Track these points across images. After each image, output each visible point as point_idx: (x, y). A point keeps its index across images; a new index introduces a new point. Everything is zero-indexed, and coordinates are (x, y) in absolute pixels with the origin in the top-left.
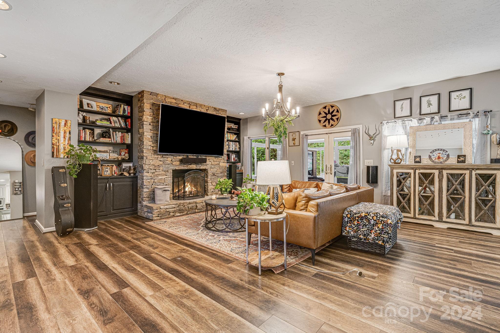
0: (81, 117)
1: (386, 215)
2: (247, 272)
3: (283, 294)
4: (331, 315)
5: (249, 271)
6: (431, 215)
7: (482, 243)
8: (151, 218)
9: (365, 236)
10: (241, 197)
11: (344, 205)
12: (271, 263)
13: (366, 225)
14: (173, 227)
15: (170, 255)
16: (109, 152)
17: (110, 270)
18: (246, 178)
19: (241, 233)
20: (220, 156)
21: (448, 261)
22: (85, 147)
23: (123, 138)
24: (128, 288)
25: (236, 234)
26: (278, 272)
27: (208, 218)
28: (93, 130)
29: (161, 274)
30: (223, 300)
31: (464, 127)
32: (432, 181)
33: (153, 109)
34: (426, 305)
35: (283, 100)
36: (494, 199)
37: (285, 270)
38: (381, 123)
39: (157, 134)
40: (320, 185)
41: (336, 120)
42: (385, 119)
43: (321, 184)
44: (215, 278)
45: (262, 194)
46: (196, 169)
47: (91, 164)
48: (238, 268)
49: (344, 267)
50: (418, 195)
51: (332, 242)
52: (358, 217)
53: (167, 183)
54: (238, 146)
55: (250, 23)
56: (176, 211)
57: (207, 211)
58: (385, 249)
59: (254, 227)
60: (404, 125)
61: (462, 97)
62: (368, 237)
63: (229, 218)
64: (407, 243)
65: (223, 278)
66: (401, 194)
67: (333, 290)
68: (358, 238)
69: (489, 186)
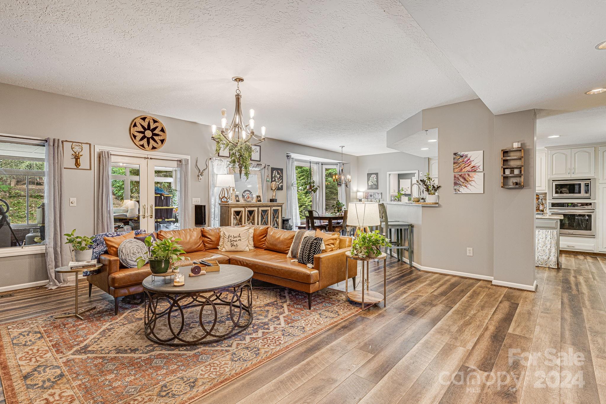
38: (210, 159)
41: (158, 142)
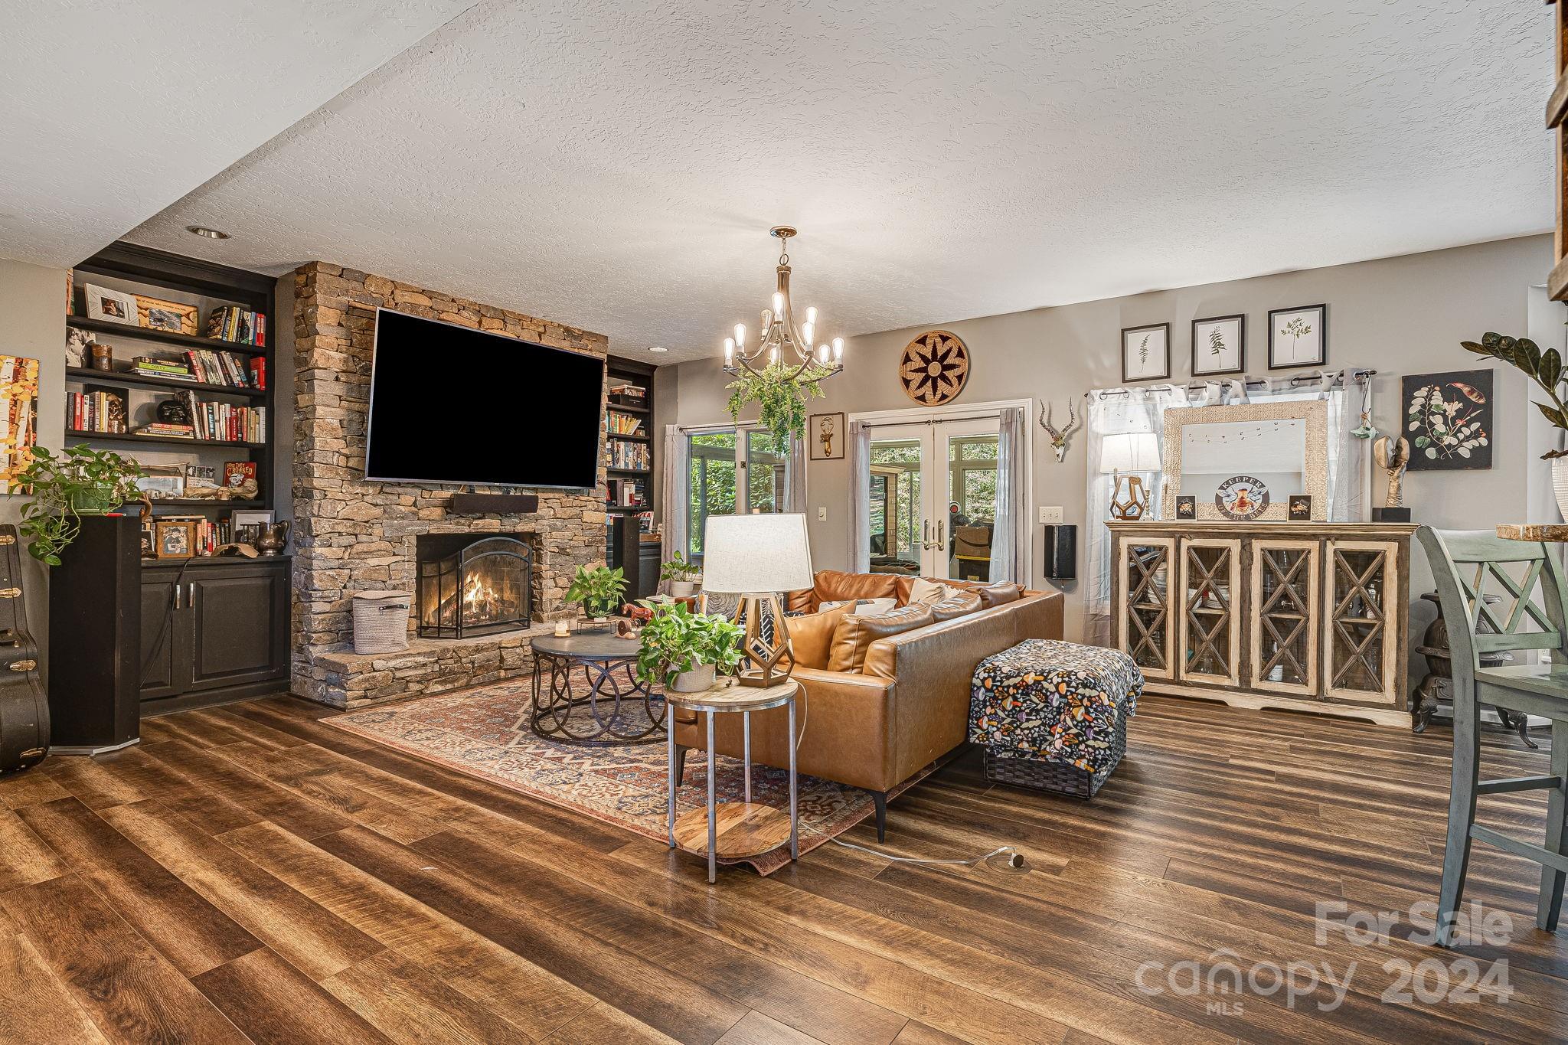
0: (80, 348)
1: (1094, 678)
2: (669, 876)
3: (784, 939)
4: (929, 996)
5: (677, 871)
6: (1220, 671)
7: (1349, 748)
8: (339, 704)
9: (1034, 745)
10: (653, 633)
11: (977, 650)
12: (748, 842)
13: (1038, 712)
14: (420, 731)
15: (407, 832)
16: (183, 471)
17: (189, 890)
18: (671, 563)
19: (651, 746)
20: (585, 489)
21: (1259, 807)
22: (91, 455)
23: (235, 424)
24: (258, 952)
25: (635, 750)
26: (771, 870)
27: (541, 698)
28: (123, 394)
29: (374, 897)
30: (591, 974)
31: (1306, 416)
32: (1223, 572)
33: (349, 328)
34: (1195, 940)
35: (792, 316)
36: (1379, 623)
37: (794, 861)
38: (1086, 395)
39: (362, 413)
40: (906, 586)
41: (955, 381)
42: (1097, 383)
43: (908, 581)
44: (564, 902)
45: (720, 623)
46: (501, 534)
47: (115, 517)
48: (641, 865)
49: (971, 843)
50: (1188, 614)
51: (938, 764)
52: (1015, 686)
53: (398, 582)
54: (645, 455)
55: (685, 69)
56: (429, 677)
57: (537, 673)
58: (1090, 781)
59: (694, 728)
60: (1149, 402)
61: (1301, 328)
62: (1043, 746)
63: (613, 698)
64: (1153, 758)
65: (592, 901)
66: (1139, 612)
67: (936, 917)
68: (1016, 750)
69: (1367, 587)
